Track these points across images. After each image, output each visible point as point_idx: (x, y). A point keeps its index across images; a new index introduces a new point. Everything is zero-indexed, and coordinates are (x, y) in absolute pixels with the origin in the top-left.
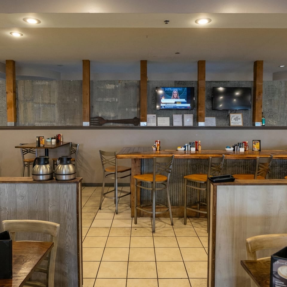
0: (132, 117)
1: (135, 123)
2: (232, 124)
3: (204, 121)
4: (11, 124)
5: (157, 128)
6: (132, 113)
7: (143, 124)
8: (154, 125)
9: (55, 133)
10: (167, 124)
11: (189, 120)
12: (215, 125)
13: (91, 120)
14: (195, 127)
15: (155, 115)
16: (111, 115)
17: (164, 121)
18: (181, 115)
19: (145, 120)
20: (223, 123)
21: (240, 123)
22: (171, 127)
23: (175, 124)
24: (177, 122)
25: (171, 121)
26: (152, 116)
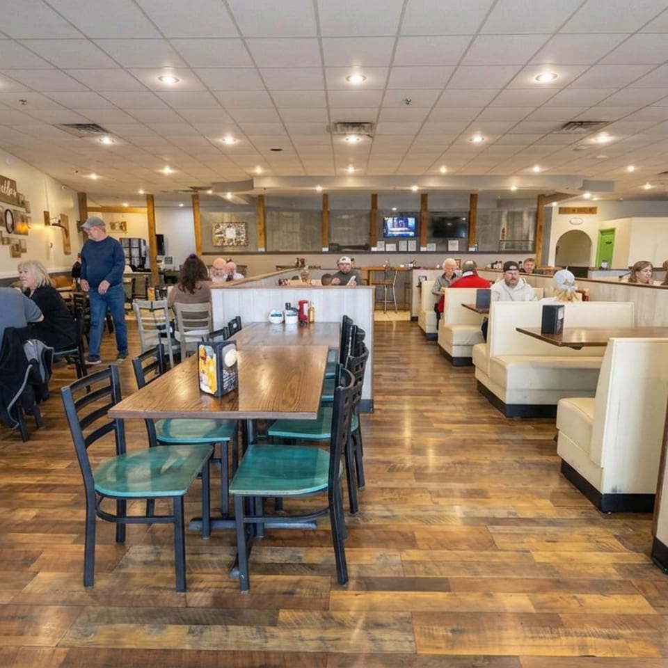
0: (364, 244)
1: (366, 249)
2: (450, 249)
3: (426, 246)
4: (261, 249)
5: (385, 252)
6: (362, 241)
7: (373, 249)
8: (383, 249)
10: (394, 249)
11: (412, 246)
12: (435, 250)
13: (329, 247)
14: (418, 252)
15: (383, 242)
16: (345, 242)
17: (391, 247)
18: (406, 242)
19: (375, 246)
20: (442, 249)
21: (456, 248)
22: (398, 252)
23: (401, 249)
24: (403, 247)
25: (398, 247)
26: (381, 242)
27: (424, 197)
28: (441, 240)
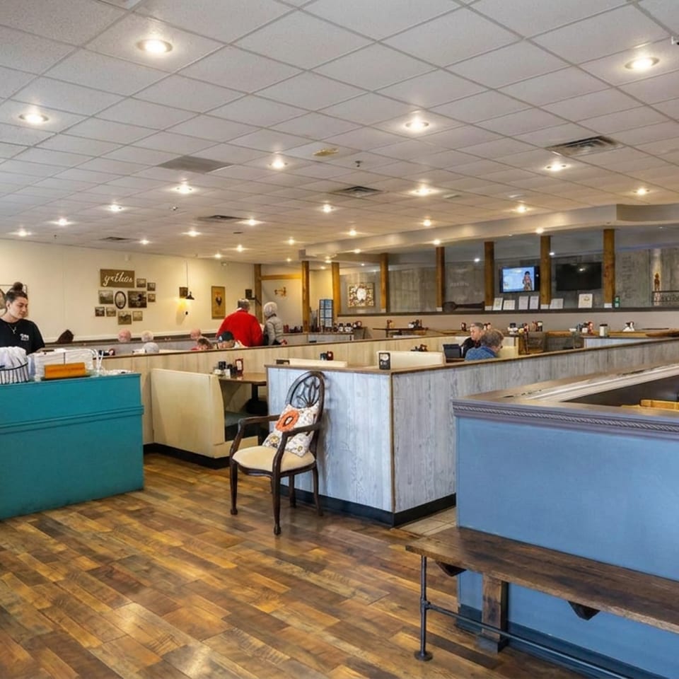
0: (478, 301)
1: (478, 308)
2: (580, 306)
4: (384, 311)
5: (503, 312)
6: (480, 297)
7: (488, 308)
8: (500, 309)
9: (414, 318)
10: (512, 308)
12: (561, 307)
13: (443, 306)
14: (538, 310)
15: (502, 299)
16: (461, 300)
17: (510, 305)
18: (527, 297)
19: (491, 304)
20: (570, 305)
21: (589, 305)
22: (517, 311)
23: (521, 307)
24: (523, 305)
25: (517, 304)
26: (499, 299)
27: (546, 240)
28: (569, 294)
